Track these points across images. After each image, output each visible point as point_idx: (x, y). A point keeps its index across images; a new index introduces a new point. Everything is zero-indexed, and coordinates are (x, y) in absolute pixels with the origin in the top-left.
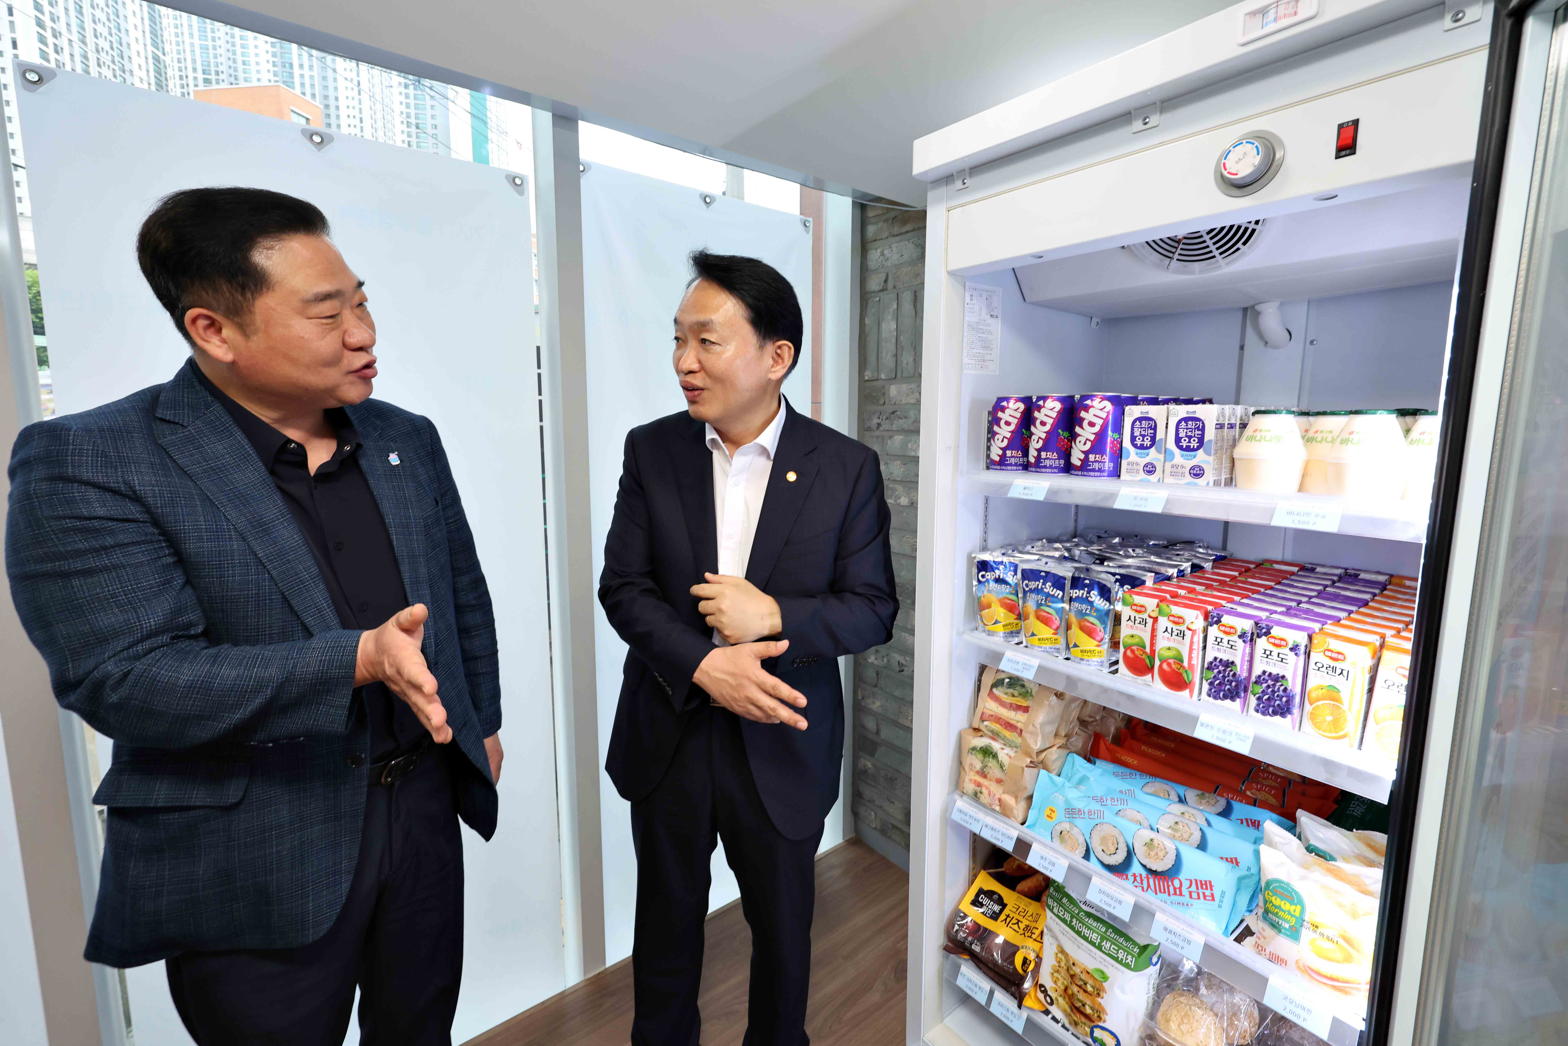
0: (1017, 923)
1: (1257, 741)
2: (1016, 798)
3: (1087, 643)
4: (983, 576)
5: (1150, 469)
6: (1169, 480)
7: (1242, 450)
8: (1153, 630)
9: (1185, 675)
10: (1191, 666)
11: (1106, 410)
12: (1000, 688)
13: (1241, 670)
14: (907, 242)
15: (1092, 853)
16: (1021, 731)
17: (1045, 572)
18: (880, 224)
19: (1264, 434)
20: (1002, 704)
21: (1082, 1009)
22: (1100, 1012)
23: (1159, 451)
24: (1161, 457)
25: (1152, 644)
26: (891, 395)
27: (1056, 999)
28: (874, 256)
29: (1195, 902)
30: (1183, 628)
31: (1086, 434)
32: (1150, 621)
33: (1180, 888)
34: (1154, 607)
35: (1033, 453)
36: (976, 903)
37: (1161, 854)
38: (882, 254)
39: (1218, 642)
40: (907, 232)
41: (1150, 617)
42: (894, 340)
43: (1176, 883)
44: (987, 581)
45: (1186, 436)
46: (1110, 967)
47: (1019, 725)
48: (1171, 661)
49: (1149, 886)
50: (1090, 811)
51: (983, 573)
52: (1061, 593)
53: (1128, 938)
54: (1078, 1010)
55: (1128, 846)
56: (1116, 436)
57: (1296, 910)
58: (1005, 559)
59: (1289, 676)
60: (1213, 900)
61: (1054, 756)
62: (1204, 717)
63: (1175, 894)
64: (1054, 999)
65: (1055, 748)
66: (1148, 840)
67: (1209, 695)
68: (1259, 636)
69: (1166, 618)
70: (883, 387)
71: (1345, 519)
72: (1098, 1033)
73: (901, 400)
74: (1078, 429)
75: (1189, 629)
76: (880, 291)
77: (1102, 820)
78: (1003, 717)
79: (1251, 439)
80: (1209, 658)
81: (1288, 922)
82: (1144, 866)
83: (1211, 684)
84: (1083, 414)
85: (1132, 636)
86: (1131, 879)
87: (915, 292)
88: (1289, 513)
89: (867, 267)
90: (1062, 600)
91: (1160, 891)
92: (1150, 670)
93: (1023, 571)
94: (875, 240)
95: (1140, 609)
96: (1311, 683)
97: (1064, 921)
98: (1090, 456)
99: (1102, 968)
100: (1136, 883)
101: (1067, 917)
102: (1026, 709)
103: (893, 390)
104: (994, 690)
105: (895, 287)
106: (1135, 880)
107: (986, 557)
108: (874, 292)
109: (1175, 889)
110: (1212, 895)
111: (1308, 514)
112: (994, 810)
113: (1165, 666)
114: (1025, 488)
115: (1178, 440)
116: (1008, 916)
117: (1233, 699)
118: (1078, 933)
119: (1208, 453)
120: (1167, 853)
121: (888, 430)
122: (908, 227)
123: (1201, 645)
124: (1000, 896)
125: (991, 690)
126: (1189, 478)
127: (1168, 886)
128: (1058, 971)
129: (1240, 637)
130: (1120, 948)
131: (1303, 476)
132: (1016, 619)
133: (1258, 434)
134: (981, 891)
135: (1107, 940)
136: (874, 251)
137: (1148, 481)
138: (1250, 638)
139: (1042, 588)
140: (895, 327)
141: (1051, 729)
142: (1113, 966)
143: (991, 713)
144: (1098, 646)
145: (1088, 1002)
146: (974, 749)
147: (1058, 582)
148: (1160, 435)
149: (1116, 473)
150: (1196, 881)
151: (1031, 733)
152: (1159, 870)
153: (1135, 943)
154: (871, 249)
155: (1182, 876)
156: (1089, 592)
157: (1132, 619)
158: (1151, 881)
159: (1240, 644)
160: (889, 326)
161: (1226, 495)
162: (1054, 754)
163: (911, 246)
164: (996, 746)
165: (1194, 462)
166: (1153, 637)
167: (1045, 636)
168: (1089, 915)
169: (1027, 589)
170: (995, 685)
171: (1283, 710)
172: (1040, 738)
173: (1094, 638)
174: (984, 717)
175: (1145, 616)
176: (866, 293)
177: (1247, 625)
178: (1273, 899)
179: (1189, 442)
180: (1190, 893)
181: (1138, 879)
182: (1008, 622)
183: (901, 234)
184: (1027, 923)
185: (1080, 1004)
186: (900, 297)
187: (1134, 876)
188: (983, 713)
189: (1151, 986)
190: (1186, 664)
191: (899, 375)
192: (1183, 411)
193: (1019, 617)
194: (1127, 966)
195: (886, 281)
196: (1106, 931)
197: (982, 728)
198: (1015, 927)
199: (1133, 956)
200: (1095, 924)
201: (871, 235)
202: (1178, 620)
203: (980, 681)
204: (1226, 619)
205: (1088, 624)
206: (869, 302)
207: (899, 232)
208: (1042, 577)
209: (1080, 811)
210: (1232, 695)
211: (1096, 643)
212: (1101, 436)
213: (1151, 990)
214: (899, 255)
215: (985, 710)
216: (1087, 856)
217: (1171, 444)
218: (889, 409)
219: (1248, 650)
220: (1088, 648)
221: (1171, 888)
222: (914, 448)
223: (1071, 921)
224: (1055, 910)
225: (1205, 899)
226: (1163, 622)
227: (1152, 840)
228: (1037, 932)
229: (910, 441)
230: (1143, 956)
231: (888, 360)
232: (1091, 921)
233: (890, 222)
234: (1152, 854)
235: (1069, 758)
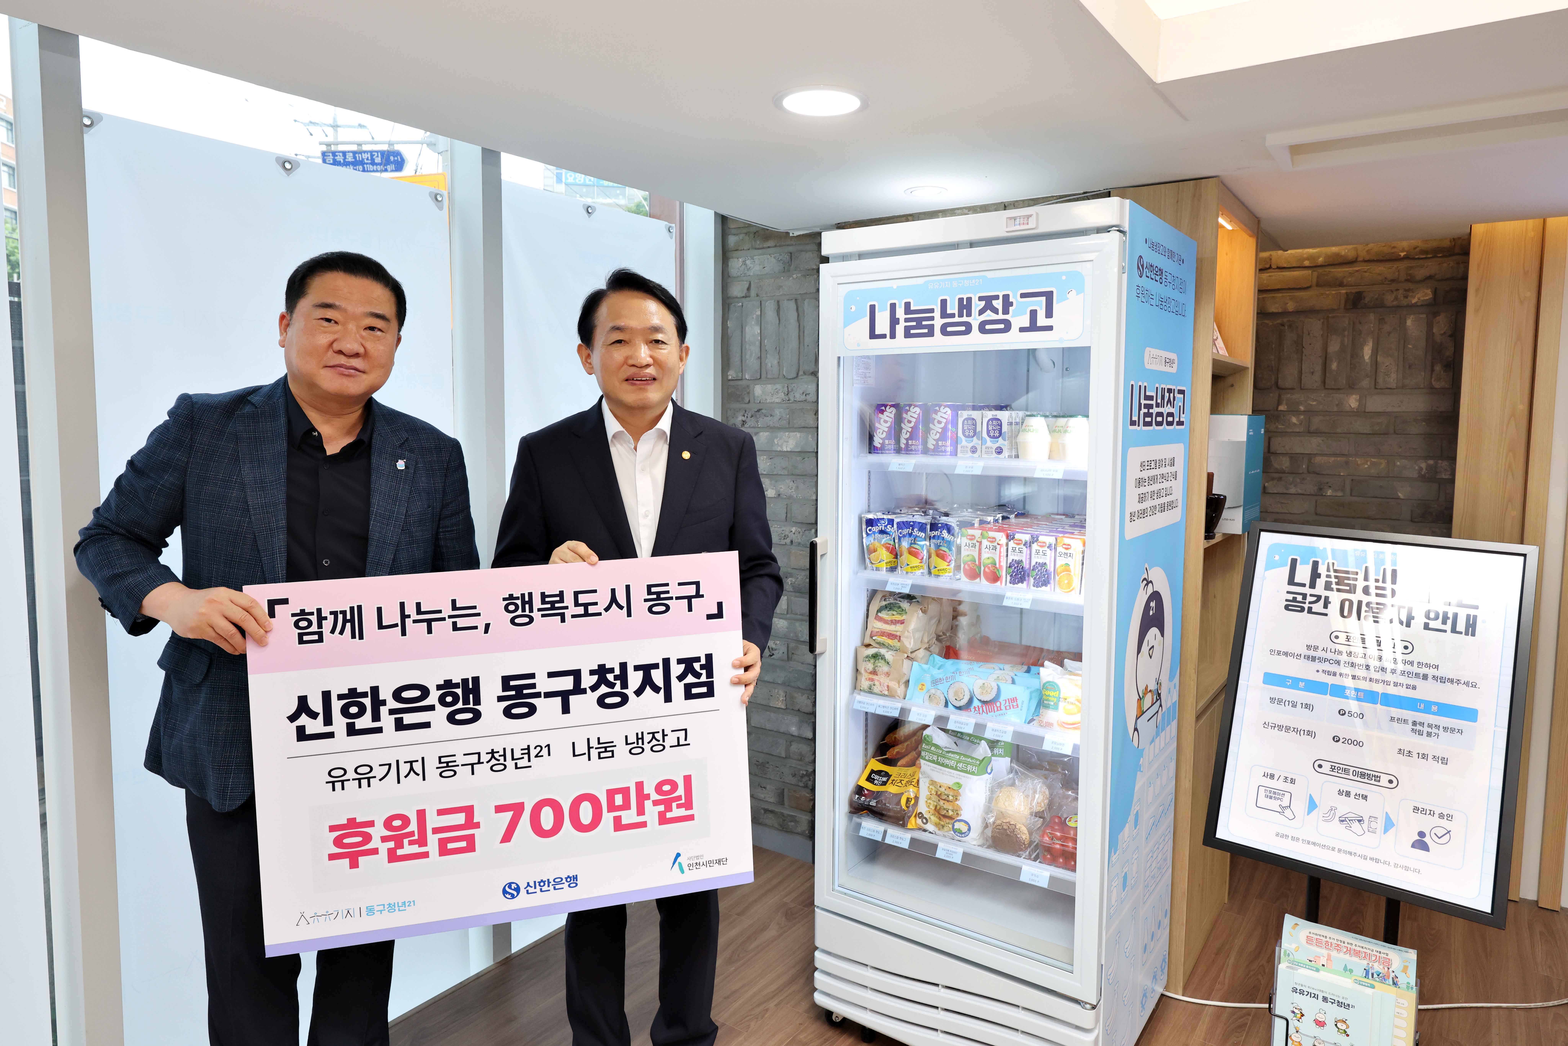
0: (901, 782)
1: (1034, 601)
2: (899, 683)
3: (943, 564)
4: (870, 530)
5: (974, 450)
6: (984, 456)
7: (1022, 438)
8: (980, 550)
9: (997, 573)
10: (1001, 566)
11: (948, 413)
12: (883, 612)
13: (1026, 565)
14: (769, 256)
15: (949, 703)
16: (900, 637)
17: (913, 522)
18: (741, 236)
19: (1030, 428)
20: (886, 622)
21: (947, 814)
22: (957, 811)
23: (978, 439)
24: (980, 442)
25: (980, 559)
26: (756, 394)
27: (930, 818)
28: (736, 265)
29: (1009, 712)
30: (995, 544)
31: (937, 428)
32: (978, 544)
33: (1000, 707)
34: (980, 536)
35: (903, 441)
36: (870, 779)
37: (989, 691)
38: (744, 263)
39: (1014, 550)
40: (769, 247)
41: (977, 542)
42: (758, 343)
43: (998, 704)
44: (874, 533)
45: (993, 430)
46: (963, 778)
47: (898, 634)
48: (990, 566)
49: (983, 711)
50: (947, 678)
51: (870, 528)
52: (924, 535)
53: (972, 758)
54: (945, 816)
55: (970, 692)
56: (954, 430)
57: (1056, 694)
58: (885, 517)
59: (1048, 563)
60: (1018, 707)
61: (921, 656)
62: (1008, 594)
63: (998, 710)
64: (928, 818)
65: (921, 650)
66: (982, 685)
67: (1010, 583)
68: (1033, 543)
69: (986, 540)
70: (748, 386)
71: (1066, 472)
72: (957, 825)
73: (766, 400)
74: (931, 426)
75: (998, 544)
76: (743, 297)
77: (954, 681)
78: (886, 631)
79: (1024, 430)
80: (1010, 561)
81: (1053, 701)
82: (980, 700)
83: (1011, 576)
84: (934, 416)
85: (968, 556)
86: (973, 710)
87: (778, 302)
88: (1042, 470)
89: (728, 274)
90: (925, 539)
91: (990, 712)
92: (979, 575)
93: (898, 523)
94: (736, 250)
95: (972, 538)
96: (1058, 565)
97: (933, 762)
98: (939, 442)
99: (958, 781)
100: (976, 712)
101: (935, 758)
102: (902, 622)
103: (758, 390)
104: (879, 614)
105: (757, 295)
106: (975, 710)
107: (871, 516)
108: (737, 297)
109: (997, 707)
110: (1017, 705)
111: (1050, 470)
112: (884, 695)
113: (987, 570)
114: (899, 465)
115: (988, 432)
116: (894, 780)
117: (1022, 582)
118: (943, 765)
119: (1004, 440)
120: (992, 689)
121: (753, 427)
122: (770, 243)
123: (1005, 554)
124: (886, 772)
125: (877, 614)
126: (995, 455)
127: (994, 707)
128: (930, 799)
129: (1024, 545)
130: (968, 764)
131: (1050, 451)
132: (894, 558)
133: (1027, 428)
134: (872, 772)
135: (960, 762)
136: (736, 260)
137: (973, 457)
138: (1028, 545)
139: (912, 533)
140: (759, 331)
141: (918, 635)
142: (964, 777)
143: (878, 630)
144: (948, 565)
145: (950, 808)
146: (867, 657)
147: (922, 527)
148: (979, 429)
149: (955, 453)
150: (1008, 699)
151: (907, 637)
152: (988, 700)
153: (977, 759)
154: (733, 258)
155: (1001, 700)
156: (941, 532)
157: (968, 545)
158: (984, 708)
159: (1024, 549)
160: (752, 331)
161: (1014, 463)
162: (921, 653)
163: (773, 260)
164: (883, 651)
165: (997, 445)
166: (980, 554)
167: (915, 565)
168: (948, 752)
169: (900, 536)
170: (879, 611)
171: (1046, 583)
172: (912, 640)
173: (945, 561)
174: (873, 634)
175: (975, 542)
176: (728, 298)
177: (1026, 537)
178: (1046, 693)
179: (994, 433)
180: (1006, 707)
181: (977, 709)
182: (888, 560)
183: (763, 248)
184: (907, 780)
185: (945, 811)
186: (762, 304)
187: (975, 708)
188: (872, 632)
189: (988, 789)
190: (997, 566)
191: (764, 376)
192: (990, 414)
193: (896, 557)
194: (973, 773)
195: (749, 289)
196: (960, 757)
197: (872, 643)
198: (900, 784)
199: (976, 766)
200: (952, 756)
201: (732, 245)
202: (993, 539)
203: (868, 610)
204: (1017, 536)
205: (942, 552)
206: (732, 306)
207: (761, 246)
208: (912, 526)
209: (940, 679)
210: (1022, 580)
211: (947, 564)
212: (945, 429)
213: (988, 791)
214: (761, 266)
215: (873, 630)
216: (946, 705)
217: (985, 435)
218: (754, 407)
219: (1028, 552)
220: (942, 568)
221: (996, 708)
222: (779, 444)
223: (938, 759)
224: (927, 758)
225: (1013, 708)
226: (985, 543)
227: (984, 684)
228: (915, 781)
229: (776, 437)
230: (981, 765)
231: (752, 361)
232: (950, 755)
233: (752, 235)
234: (984, 692)
235: (931, 658)
